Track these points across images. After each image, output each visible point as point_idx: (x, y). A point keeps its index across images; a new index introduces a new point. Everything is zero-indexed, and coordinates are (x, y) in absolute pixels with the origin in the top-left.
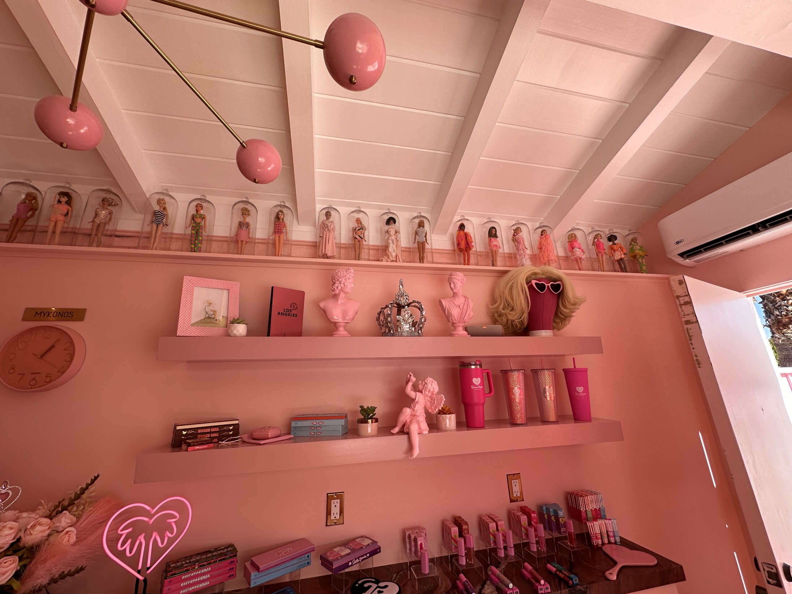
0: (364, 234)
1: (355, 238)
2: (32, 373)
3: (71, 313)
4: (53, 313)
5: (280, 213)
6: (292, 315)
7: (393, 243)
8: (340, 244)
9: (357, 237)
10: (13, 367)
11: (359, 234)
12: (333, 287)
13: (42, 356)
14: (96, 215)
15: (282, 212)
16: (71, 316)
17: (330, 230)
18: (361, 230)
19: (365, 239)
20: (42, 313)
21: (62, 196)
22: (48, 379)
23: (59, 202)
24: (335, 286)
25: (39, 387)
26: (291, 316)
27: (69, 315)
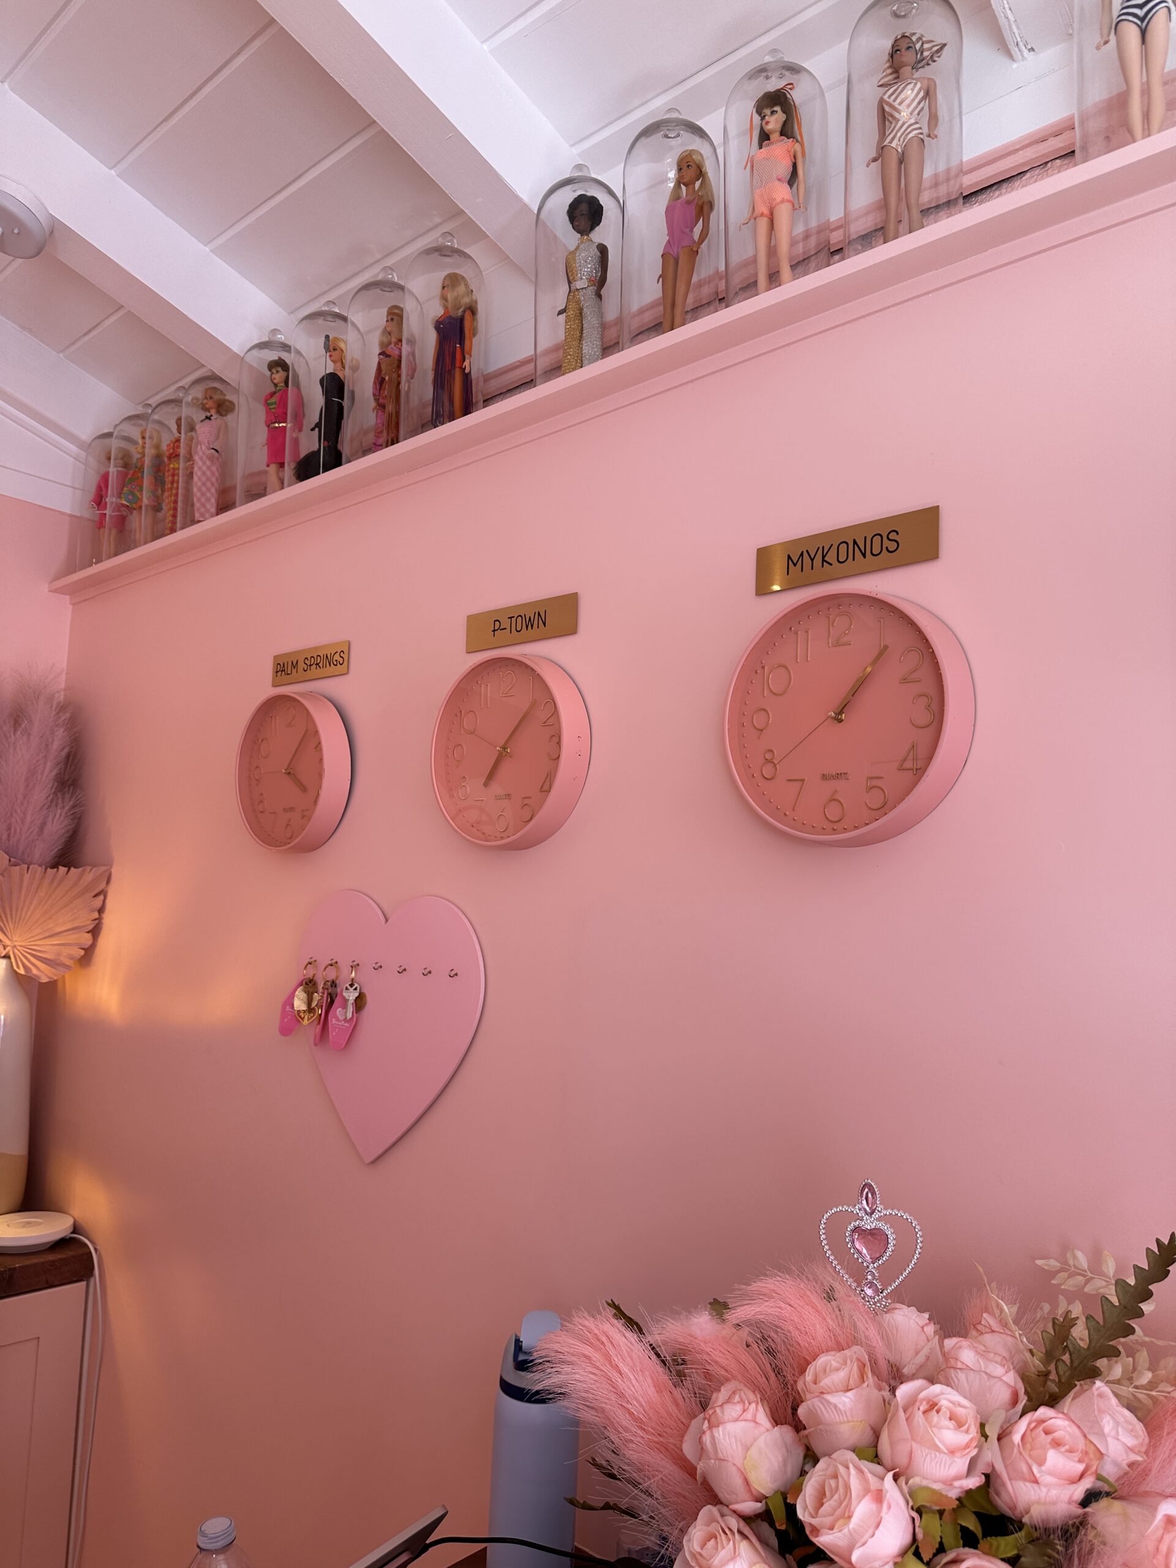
2: (824, 777)
3: (893, 536)
4: (834, 548)
10: (768, 756)
13: (841, 713)
14: (885, 117)
16: (892, 546)
20: (805, 554)
21: (768, 111)
22: (875, 799)
23: (764, 137)
25: (856, 828)
27: (886, 543)
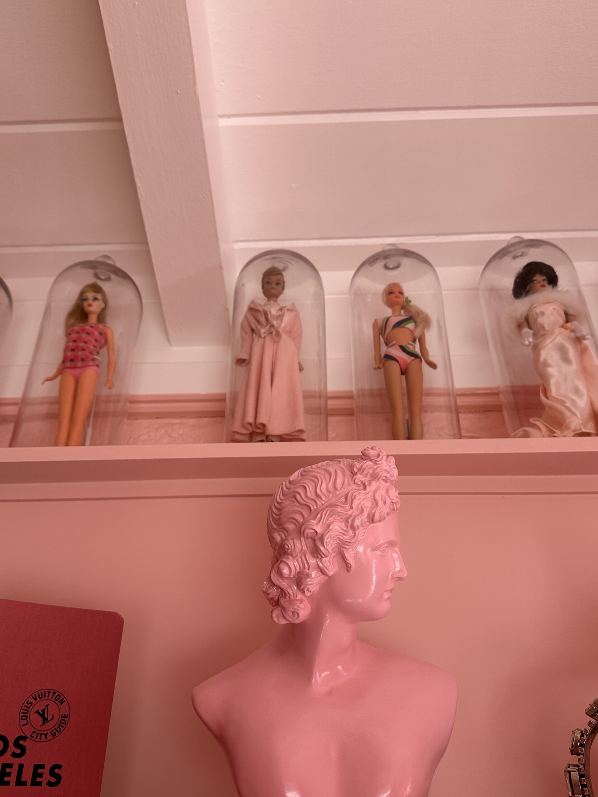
0: (422, 341)
1: (388, 357)
5: (90, 295)
6: (27, 776)
7: (566, 360)
8: (324, 396)
9: (396, 352)
11: (405, 339)
12: (275, 579)
15: (96, 288)
17: (278, 334)
18: (410, 326)
19: (432, 358)
24: (286, 571)
26: (20, 782)
